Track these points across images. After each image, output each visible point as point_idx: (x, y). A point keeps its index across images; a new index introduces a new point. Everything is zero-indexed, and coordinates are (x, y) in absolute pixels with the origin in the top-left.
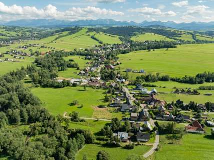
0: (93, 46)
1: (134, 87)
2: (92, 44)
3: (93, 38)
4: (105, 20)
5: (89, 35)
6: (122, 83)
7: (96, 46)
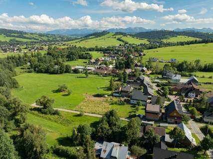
0: (117, 45)
1: (160, 76)
2: (117, 44)
3: (119, 39)
4: (135, 28)
5: (115, 38)
6: (143, 71)
7: (120, 45)
